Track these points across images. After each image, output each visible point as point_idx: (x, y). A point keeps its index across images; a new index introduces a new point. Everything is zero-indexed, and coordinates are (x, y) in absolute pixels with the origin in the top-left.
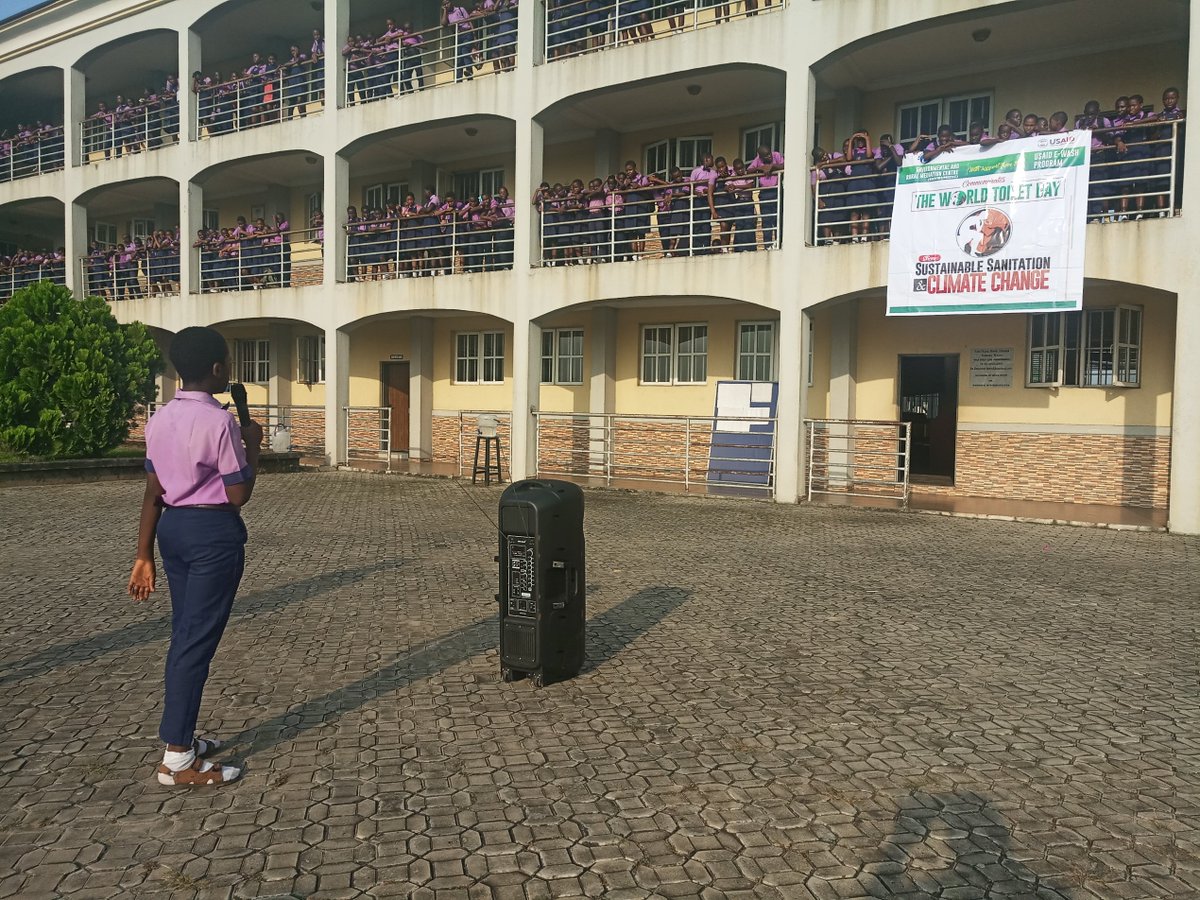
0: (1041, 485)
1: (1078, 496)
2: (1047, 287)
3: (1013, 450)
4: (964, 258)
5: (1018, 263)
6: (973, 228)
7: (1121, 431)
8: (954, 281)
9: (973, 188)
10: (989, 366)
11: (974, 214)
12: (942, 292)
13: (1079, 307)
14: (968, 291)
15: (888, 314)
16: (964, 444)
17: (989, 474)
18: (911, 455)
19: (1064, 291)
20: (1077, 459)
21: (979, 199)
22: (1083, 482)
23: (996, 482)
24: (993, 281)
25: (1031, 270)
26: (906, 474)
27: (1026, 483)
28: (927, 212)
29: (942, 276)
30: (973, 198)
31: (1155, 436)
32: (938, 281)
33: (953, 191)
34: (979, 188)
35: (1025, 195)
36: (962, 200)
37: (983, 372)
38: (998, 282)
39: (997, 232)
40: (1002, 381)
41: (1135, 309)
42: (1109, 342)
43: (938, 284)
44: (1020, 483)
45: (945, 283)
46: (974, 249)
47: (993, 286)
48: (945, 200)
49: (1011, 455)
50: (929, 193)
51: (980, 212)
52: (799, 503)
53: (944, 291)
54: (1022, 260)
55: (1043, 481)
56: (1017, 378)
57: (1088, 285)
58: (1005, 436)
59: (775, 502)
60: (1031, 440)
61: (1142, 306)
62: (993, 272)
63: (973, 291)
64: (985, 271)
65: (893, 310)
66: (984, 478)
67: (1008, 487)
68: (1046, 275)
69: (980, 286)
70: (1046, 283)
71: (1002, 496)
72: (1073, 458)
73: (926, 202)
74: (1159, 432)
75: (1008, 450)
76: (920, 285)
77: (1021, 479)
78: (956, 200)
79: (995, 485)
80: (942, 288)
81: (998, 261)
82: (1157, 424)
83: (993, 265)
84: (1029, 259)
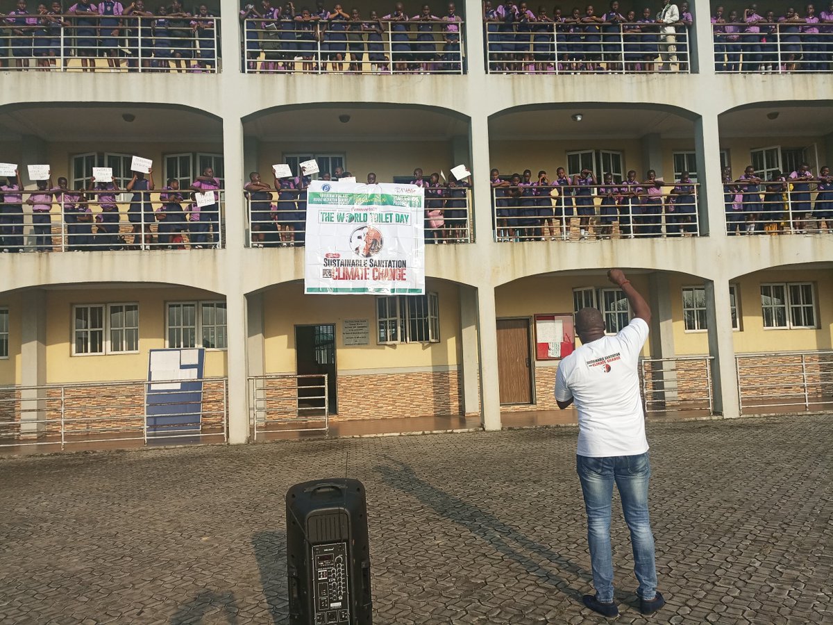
0: (391, 407)
1: (412, 413)
2: (405, 280)
3: (372, 386)
4: (354, 257)
5: (388, 263)
6: (360, 237)
7: (430, 370)
8: (350, 271)
9: (358, 212)
10: (354, 332)
11: (359, 229)
12: (341, 279)
13: (423, 293)
14: (359, 279)
15: (306, 293)
16: (342, 384)
17: (359, 404)
18: (329, 398)
19: (414, 282)
20: (410, 389)
21: (362, 219)
22: (414, 403)
23: (364, 408)
24: (374, 274)
25: (395, 268)
26: (326, 411)
27: (382, 407)
28: (328, 225)
29: (342, 268)
30: (359, 219)
31: (448, 371)
32: (338, 270)
33: (346, 213)
34: (362, 213)
35: (389, 220)
36: (351, 219)
37: (351, 335)
38: (376, 274)
39: (375, 243)
40: (363, 341)
41: (435, 295)
42: (426, 315)
43: (339, 274)
44: (379, 408)
45: (344, 274)
46: (361, 251)
47: (373, 276)
48: (340, 219)
49: (372, 390)
50: (330, 212)
51: (363, 228)
52: (249, 443)
53: (343, 279)
54: (390, 262)
55: (392, 405)
56: (373, 338)
57: (428, 280)
58: (368, 377)
59: (229, 444)
60: (383, 379)
61: (437, 293)
62: (373, 268)
63: (362, 279)
64: (369, 267)
65: (309, 289)
66: (356, 407)
67: (372, 411)
68: (404, 272)
69: (365, 277)
70: (404, 277)
71: (369, 418)
72: (408, 388)
73: (329, 218)
74: (451, 369)
75: (370, 386)
76: (327, 274)
77: (379, 405)
78: (348, 219)
79: (364, 411)
80: (341, 276)
81: (376, 261)
82: (449, 364)
83: (373, 263)
84: (394, 261)
